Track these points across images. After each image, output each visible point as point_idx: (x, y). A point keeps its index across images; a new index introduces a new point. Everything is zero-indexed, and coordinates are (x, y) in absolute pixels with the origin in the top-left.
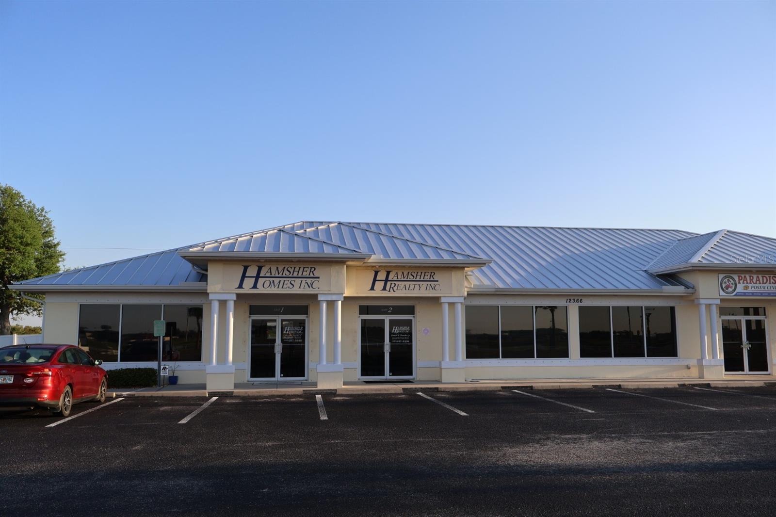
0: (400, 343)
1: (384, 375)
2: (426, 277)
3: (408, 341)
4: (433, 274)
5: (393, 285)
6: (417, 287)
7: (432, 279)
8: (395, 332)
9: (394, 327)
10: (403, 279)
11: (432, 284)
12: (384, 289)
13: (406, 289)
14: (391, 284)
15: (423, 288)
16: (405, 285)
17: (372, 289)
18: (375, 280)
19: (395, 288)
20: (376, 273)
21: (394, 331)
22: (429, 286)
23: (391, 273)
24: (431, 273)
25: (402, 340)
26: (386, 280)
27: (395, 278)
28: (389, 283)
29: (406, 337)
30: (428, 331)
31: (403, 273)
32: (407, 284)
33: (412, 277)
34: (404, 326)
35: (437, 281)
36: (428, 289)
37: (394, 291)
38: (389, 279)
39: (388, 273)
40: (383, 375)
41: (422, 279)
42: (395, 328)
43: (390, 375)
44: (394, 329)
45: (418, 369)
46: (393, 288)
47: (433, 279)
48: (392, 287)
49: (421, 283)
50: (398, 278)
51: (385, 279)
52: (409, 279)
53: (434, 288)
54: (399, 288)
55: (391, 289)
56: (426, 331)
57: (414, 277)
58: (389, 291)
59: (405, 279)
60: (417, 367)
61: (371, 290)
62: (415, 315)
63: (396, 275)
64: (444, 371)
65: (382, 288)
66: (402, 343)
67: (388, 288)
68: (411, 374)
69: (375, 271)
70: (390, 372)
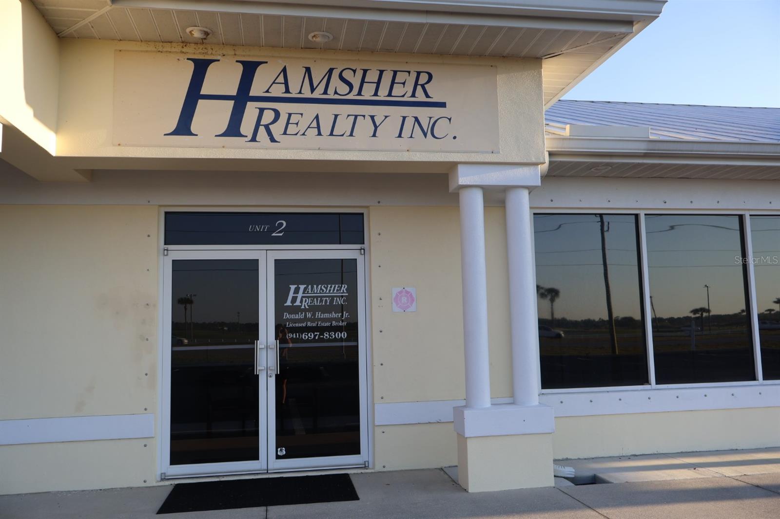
0: (314, 340)
1: (256, 457)
2: (398, 90)
3: (344, 335)
4: (424, 78)
5: (268, 117)
6: (364, 126)
7: (420, 97)
8: (298, 303)
9: (293, 287)
10: (306, 93)
11: (424, 114)
12: (233, 130)
13: (319, 134)
14: (262, 111)
15: (388, 129)
16: (317, 117)
17: (184, 128)
18: (194, 95)
19: (277, 129)
20: (201, 68)
21: (294, 299)
22: (410, 122)
23: (260, 71)
24: (419, 73)
25: (322, 330)
26: (242, 98)
27: (278, 91)
28: (251, 110)
29: (336, 319)
30: (412, 299)
31: (308, 70)
32: (326, 112)
33: (343, 89)
34: (326, 282)
35: (443, 105)
36: (406, 132)
37: (273, 140)
38: (253, 93)
39: (249, 69)
40: (254, 455)
41: (383, 95)
42: (297, 291)
43: (278, 457)
44: (291, 294)
45: (378, 431)
46: (267, 127)
47: (427, 96)
48: (264, 121)
49: (379, 112)
50: (287, 91)
51: (234, 92)
52: (331, 95)
53: (430, 132)
54: (292, 129)
55: (262, 129)
56: (404, 299)
57: (351, 87)
58: (254, 139)
59: (317, 94)
60: (374, 426)
61: (176, 132)
62: (365, 246)
63: (281, 79)
64: (472, 448)
65: (223, 127)
66: (321, 340)
67: (247, 125)
68: (355, 449)
69: (194, 60)
70: (278, 445)
